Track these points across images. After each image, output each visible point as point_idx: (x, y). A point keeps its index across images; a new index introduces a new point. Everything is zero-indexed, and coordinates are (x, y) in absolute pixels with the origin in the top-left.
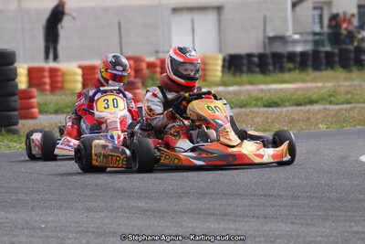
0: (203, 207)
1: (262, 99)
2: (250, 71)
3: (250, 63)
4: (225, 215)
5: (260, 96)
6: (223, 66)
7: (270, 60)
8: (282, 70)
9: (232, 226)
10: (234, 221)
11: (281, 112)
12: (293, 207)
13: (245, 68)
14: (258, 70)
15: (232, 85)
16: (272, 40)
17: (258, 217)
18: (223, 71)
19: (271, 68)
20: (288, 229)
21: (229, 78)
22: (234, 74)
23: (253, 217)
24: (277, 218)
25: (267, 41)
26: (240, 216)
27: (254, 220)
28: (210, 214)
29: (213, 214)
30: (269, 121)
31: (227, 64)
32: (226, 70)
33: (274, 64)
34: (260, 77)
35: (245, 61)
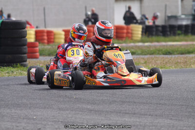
0: (123, 109)
1: (162, 50)
2: (157, 35)
3: (157, 30)
4: (134, 114)
5: (161, 48)
6: (142, 32)
7: (168, 29)
8: (175, 34)
9: (138, 120)
10: (139, 117)
11: (172, 58)
12: (172, 110)
13: (154, 33)
14: (161, 34)
15: (147, 42)
16: (170, 18)
17: (152, 115)
18: (142, 35)
19: (169, 33)
20: (168, 122)
21: (146, 38)
22: (148, 36)
23: (150, 115)
24: (162, 116)
25: (167, 18)
26: (142, 115)
27: (150, 117)
28: (126, 113)
29: (128, 113)
30: (165, 62)
31: (144, 31)
32: (144, 34)
33: (170, 32)
34: (162, 38)
35: (154, 29)
